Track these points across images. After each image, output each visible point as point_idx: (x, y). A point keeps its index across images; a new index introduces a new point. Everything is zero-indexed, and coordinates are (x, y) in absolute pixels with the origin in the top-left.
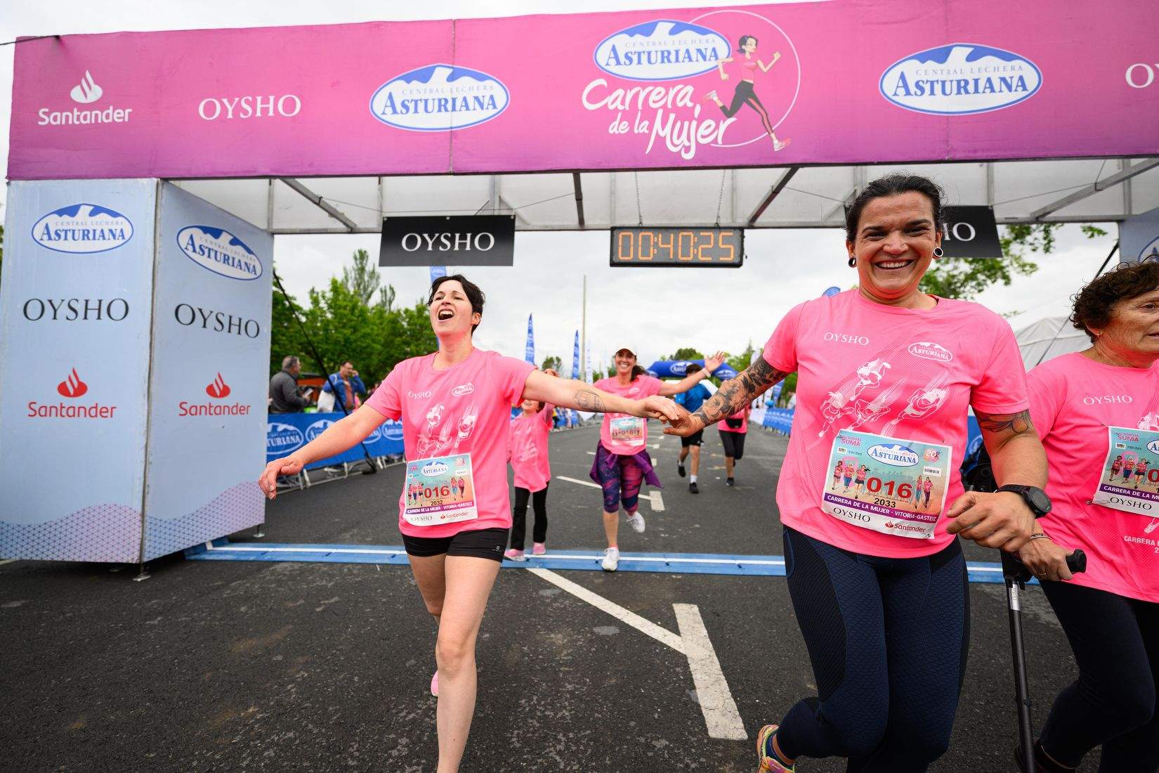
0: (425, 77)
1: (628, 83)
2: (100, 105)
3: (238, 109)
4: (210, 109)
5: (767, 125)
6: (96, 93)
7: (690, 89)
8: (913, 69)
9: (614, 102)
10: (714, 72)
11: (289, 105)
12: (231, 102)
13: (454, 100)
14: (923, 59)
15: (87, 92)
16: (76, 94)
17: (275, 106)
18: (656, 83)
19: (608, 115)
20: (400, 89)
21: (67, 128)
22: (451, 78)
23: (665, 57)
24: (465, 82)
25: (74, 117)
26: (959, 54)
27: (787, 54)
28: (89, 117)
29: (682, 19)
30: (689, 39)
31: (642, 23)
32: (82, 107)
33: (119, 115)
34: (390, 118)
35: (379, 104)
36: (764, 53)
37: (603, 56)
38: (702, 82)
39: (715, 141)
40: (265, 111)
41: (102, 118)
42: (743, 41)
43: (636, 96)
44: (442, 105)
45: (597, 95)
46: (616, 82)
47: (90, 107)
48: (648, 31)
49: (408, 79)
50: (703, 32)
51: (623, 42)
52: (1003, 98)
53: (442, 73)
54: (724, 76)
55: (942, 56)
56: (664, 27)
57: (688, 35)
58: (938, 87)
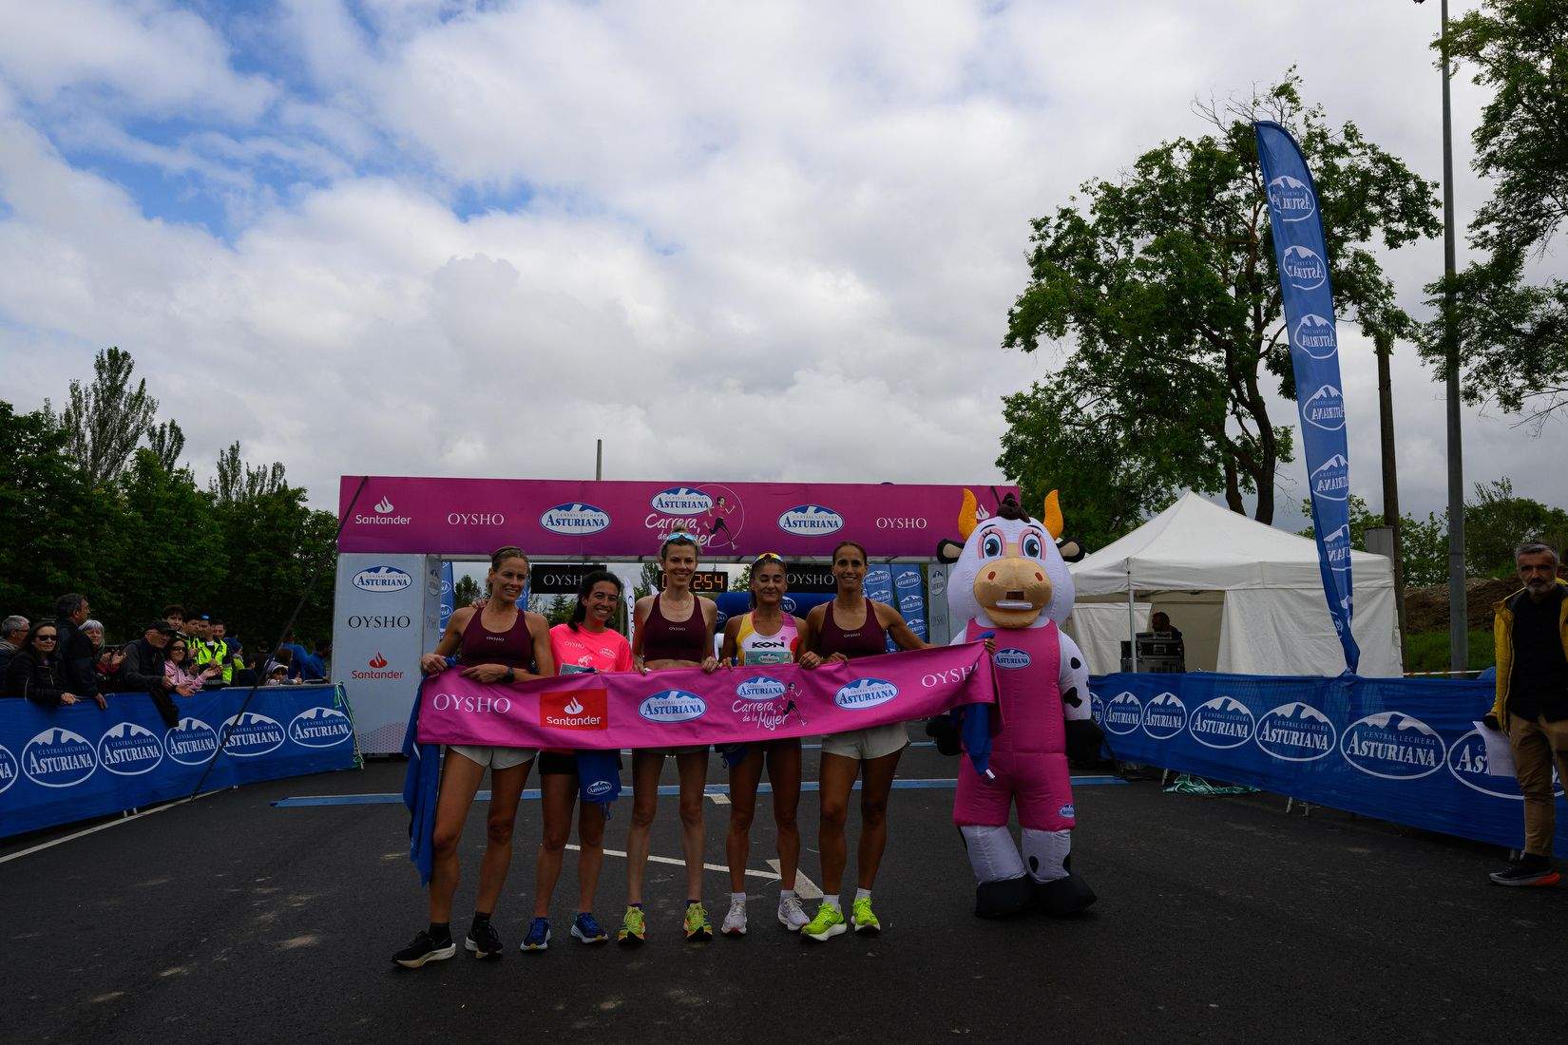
0: (568, 508)
1: (666, 516)
2: (393, 514)
3: (470, 520)
4: (454, 519)
5: (730, 539)
6: (390, 508)
7: (695, 520)
8: (792, 515)
9: (661, 524)
10: (706, 512)
11: (498, 519)
12: (466, 516)
13: (583, 520)
14: (796, 511)
15: (385, 507)
16: (378, 508)
17: (490, 520)
18: (680, 516)
19: (658, 531)
20: (555, 513)
21: (372, 526)
22: (582, 510)
23: (684, 505)
24: (588, 512)
25: (376, 520)
26: (811, 509)
27: (738, 505)
28: (386, 521)
29: (693, 487)
30: (695, 497)
31: (672, 487)
32: (382, 515)
33: (403, 521)
34: (550, 527)
35: (544, 520)
36: (728, 505)
37: (655, 502)
38: (700, 517)
39: (707, 544)
40: (485, 522)
41: (393, 521)
42: (719, 499)
43: (670, 523)
44: (577, 522)
45: (652, 521)
46: (662, 515)
47: (387, 515)
48: (676, 492)
49: (560, 509)
50: (701, 494)
51: (664, 496)
52: (829, 530)
53: (577, 507)
54: (710, 515)
55: (804, 510)
56: (683, 491)
57: (694, 495)
58: (803, 524)
